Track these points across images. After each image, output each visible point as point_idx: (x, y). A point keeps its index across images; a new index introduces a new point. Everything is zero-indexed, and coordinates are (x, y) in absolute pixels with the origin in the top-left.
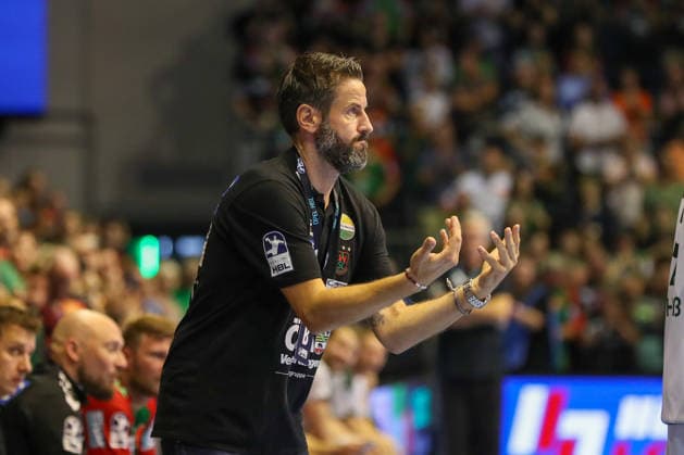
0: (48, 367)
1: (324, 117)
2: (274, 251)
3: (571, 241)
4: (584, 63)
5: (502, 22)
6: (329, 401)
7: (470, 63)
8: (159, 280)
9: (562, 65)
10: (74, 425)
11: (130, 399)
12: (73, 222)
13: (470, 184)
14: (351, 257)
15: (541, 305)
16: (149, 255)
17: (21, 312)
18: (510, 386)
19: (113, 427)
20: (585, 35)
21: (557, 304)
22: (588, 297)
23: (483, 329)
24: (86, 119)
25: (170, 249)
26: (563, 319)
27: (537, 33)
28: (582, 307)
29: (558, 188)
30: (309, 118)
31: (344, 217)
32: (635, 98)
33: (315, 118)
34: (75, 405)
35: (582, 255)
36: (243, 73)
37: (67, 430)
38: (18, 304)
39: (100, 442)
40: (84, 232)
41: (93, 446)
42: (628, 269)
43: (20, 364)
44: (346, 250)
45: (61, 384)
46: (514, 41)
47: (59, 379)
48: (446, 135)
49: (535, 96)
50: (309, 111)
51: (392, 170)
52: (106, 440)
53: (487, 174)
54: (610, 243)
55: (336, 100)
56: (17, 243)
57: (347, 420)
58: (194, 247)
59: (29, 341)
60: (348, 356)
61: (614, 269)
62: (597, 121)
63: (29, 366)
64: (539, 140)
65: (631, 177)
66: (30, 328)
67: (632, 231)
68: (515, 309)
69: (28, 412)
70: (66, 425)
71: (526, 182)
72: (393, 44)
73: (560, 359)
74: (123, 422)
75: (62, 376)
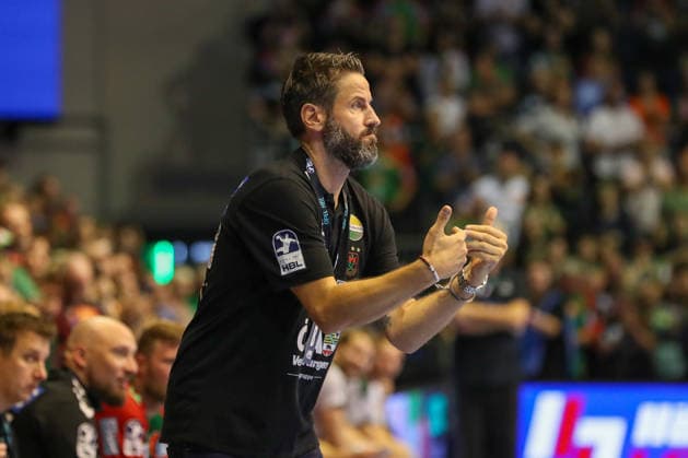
0: (62, 373)
1: (328, 115)
2: (285, 249)
3: (588, 247)
4: (603, 69)
5: (519, 26)
6: (344, 408)
7: (487, 68)
8: (173, 286)
9: (579, 71)
10: (88, 433)
11: (144, 406)
12: (87, 229)
13: (486, 189)
14: (360, 258)
15: (557, 311)
16: (164, 261)
17: (35, 319)
18: (526, 393)
19: (127, 434)
20: (602, 40)
21: (574, 310)
22: (605, 304)
23: (499, 335)
24: (99, 123)
25: (184, 256)
26: (579, 323)
27: (554, 38)
28: (600, 313)
29: (575, 192)
30: (314, 117)
31: (353, 218)
32: (652, 102)
33: (320, 117)
34: (89, 412)
35: (599, 260)
36: (258, 77)
37: (80, 438)
38: (32, 310)
39: (113, 449)
40: (98, 236)
41: (106, 453)
42: (646, 275)
43: (35, 370)
44: (355, 251)
45: (75, 391)
46: (531, 45)
47: (73, 386)
48: (463, 140)
49: (551, 100)
50: (313, 110)
51: (408, 176)
52: (120, 447)
53: (503, 179)
54: (628, 251)
55: (338, 96)
56: (31, 248)
57: (362, 427)
58: (206, 253)
59: (43, 348)
60: (364, 363)
61: (632, 276)
62: (614, 125)
63: (44, 373)
64: (556, 145)
65: (649, 181)
66: (44, 334)
67: (649, 237)
68: (532, 315)
69: (41, 419)
70: (79, 432)
71: (543, 188)
72: (409, 49)
73: (577, 365)
74: (137, 429)
75: (76, 383)
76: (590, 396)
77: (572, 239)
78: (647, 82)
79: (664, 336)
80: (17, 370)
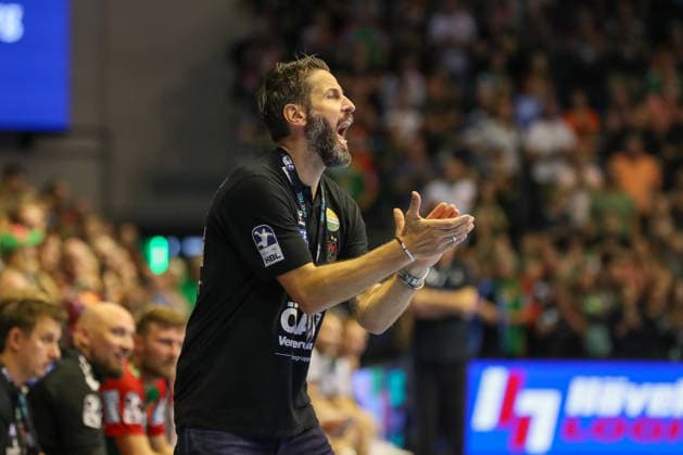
0: (70, 351)
2: (264, 243)
3: (531, 242)
4: (540, 88)
5: (468, 50)
6: (317, 382)
8: (167, 274)
9: (519, 87)
10: (93, 404)
11: (143, 380)
14: (337, 246)
16: (159, 254)
18: (473, 369)
19: (127, 404)
20: (540, 62)
22: (543, 291)
24: (104, 135)
25: (178, 247)
27: (499, 61)
31: (329, 211)
32: (583, 116)
33: (301, 114)
34: (94, 385)
35: (539, 255)
36: (240, 94)
37: (86, 407)
41: (109, 421)
43: (50, 351)
45: (81, 366)
46: (478, 66)
47: (79, 362)
48: (417, 148)
49: (494, 114)
50: (295, 109)
51: (372, 180)
52: (121, 415)
54: (562, 245)
57: (332, 398)
58: (196, 247)
61: (565, 266)
63: (57, 353)
64: (495, 153)
65: (581, 185)
66: (57, 319)
67: (579, 233)
69: (53, 391)
70: (86, 402)
71: (489, 190)
72: (374, 70)
74: (135, 400)
75: (82, 360)
76: (529, 371)
77: (515, 235)
78: (580, 99)
79: (594, 320)
80: (35, 350)
